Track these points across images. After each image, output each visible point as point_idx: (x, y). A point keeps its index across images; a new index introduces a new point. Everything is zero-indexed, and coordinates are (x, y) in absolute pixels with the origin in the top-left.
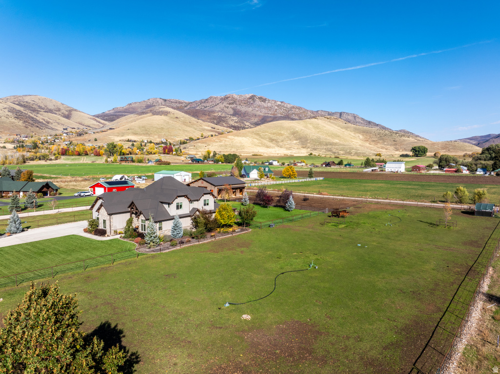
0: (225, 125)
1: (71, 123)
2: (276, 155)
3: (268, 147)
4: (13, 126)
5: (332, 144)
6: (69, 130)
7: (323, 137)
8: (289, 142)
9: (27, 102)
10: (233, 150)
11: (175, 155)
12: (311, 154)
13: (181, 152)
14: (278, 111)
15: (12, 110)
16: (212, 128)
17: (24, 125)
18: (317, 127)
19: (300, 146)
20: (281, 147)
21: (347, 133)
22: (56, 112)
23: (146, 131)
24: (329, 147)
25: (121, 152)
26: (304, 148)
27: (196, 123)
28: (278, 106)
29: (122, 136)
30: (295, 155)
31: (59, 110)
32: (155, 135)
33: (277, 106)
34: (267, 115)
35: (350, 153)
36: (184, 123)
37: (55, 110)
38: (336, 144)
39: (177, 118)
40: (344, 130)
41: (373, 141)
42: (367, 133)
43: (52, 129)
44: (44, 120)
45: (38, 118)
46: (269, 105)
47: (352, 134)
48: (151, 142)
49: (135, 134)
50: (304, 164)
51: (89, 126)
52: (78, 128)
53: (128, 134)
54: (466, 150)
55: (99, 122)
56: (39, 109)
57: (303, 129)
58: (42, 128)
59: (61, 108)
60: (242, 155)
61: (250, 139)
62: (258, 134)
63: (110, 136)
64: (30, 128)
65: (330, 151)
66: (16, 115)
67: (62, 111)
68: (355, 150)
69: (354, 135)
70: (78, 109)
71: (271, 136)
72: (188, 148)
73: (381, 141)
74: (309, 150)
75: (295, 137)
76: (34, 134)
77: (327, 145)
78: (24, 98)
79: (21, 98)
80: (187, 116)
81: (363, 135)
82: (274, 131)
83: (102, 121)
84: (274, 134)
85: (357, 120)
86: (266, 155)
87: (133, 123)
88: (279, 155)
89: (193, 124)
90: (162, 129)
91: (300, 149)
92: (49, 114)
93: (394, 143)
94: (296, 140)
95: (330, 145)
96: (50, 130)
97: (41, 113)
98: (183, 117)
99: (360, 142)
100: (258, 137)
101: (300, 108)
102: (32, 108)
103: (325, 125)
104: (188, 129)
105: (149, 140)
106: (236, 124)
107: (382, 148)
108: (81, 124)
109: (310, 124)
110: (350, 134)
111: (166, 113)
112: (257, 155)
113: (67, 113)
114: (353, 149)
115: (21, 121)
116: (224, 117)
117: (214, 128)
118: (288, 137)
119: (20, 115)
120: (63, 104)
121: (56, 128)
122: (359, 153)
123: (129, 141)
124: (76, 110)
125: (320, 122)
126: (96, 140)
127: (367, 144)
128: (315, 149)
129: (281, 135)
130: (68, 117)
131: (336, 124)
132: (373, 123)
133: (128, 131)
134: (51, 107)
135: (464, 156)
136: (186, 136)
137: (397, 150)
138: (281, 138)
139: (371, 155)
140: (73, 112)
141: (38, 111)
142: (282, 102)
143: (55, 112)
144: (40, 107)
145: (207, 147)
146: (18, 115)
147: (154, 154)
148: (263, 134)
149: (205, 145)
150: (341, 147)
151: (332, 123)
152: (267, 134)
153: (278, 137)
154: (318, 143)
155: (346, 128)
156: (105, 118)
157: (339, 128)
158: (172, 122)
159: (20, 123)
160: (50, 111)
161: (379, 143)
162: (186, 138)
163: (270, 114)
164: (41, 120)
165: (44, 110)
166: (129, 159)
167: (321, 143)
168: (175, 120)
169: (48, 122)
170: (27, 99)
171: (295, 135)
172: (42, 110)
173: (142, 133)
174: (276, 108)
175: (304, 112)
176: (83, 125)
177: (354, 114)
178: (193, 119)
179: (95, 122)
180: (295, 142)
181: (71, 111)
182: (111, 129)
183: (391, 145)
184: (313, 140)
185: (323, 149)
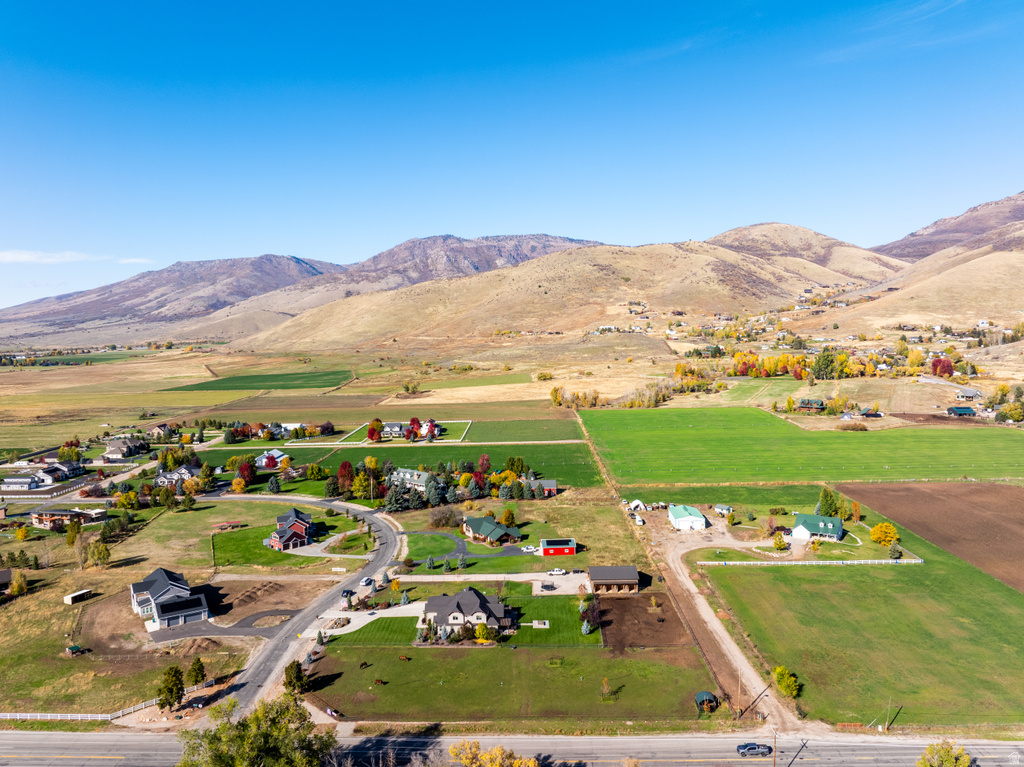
4: (713, 298)
6: (817, 290)
9: (753, 240)
15: (719, 266)
17: (731, 294)
22: (803, 253)
31: (809, 247)
37: (801, 249)
44: (774, 275)
51: (861, 277)
55: (886, 265)
56: (772, 252)
58: (762, 295)
59: (814, 242)
64: (740, 298)
67: (814, 250)
70: (846, 240)
78: (752, 231)
79: (746, 232)
83: (894, 262)
92: (789, 258)
102: (761, 250)
108: (847, 274)
113: (822, 252)
115: (728, 287)
123: (901, 328)
124: (841, 244)
126: (835, 327)
130: (822, 260)
134: (795, 243)
140: (836, 251)
141: (770, 255)
143: (800, 252)
144: (775, 247)
156: (908, 250)
160: (793, 252)
165: (781, 252)
170: (756, 234)
172: (777, 253)
176: (851, 276)
179: (877, 265)
181: (832, 245)
182: (890, 289)
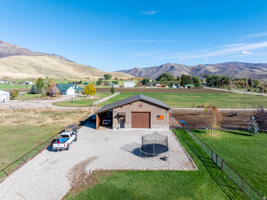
2: (22, 78)
3: (14, 72)
5: (58, 71)
7: (51, 67)
8: (29, 69)
18: (45, 61)
19: (37, 72)
20: (23, 73)
21: (63, 66)
24: (58, 73)
26: (40, 73)
28: (12, 47)
35: (71, 77)
38: (61, 72)
40: (61, 64)
41: (79, 71)
42: (75, 66)
47: (66, 66)
54: (126, 77)
57: (37, 61)
62: (4, 63)
65: (58, 75)
68: (74, 75)
69: (68, 67)
71: (15, 65)
73: (83, 71)
74: (44, 75)
77: (55, 72)
81: (73, 67)
82: (17, 62)
84: (17, 64)
86: (15, 78)
88: (24, 78)
91: (37, 74)
93: (90, 72)
94: (34, 68)
99: (73, 71)
100: (4, 65)
103: (50, 60)
107: (86, 75)
109: (41, 59)
112: (7, 78)
114: (72, 75)
118: (27, 66)
122: (77, 77)
125: (46, 58)
127: (77, 72)
128: (48, 75)
129: (23, 65)
131: (56, 60)
135: (128, 79)
137: (94, 76)
138: (22, 67)
139: (83, 78)
148: (9, 63)
150: (65, 73)
151: (53, 59)
152: (11, 63)
153: (20, 66)
154: (49, 71)
155: (62, 63)
157: (58, 62)
161: (82, 72)
163: (6, 51)
167: (51, 71)
171: (32, 65)
180: (33, 69)
183: (89, 73)
184: (45, 68)
185: (53, 74)
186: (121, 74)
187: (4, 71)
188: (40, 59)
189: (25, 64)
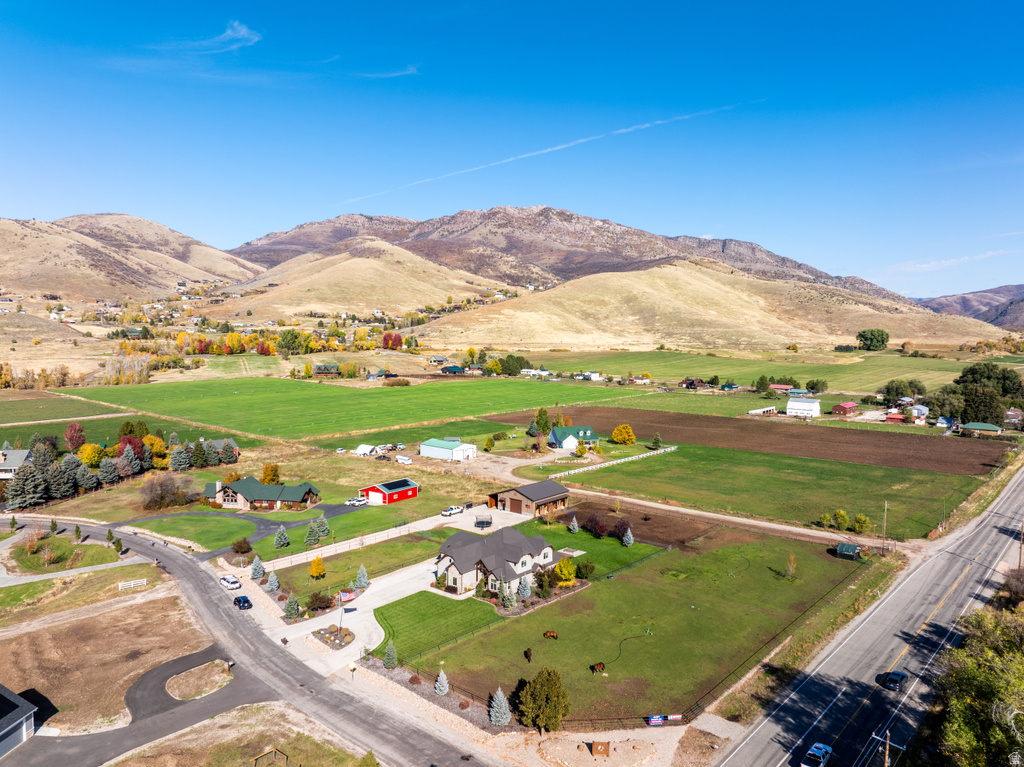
0: (491, 273)
1: (190, 270)
2: (595, 349)
3: (579, 331)
4: (88, 284)
5: (702, 324)
6: (190, 285)
7: (686, 308)
8: (619, 319)
9: (105, 229)
10: (514, 339)
11: (406, 352)
12: (662, 347)
13: (417, 346)
14: (596, 240)
15: (84, 250)
16: (467, 282)
17: (108, 280)
18: (674, 285)
19: (641, 328)
20: (604, 331)
21: (734, 294)
22: (161, 248)
23: (343, 294)
24: (698, 329)
25: (307, 346)
26: (648, 331)
27: (436, 273)
28: (598, 229)
29: (299, 305)
30: (633, 349)
31: (166, 243)
32: (361, 301)
33: (594, 229)
34: (574, 249)
35: (737, 344)
36: (413, 273)
37: (159, 244)
38: (710, 324)
39: (398, 262)
40: (727, 288)
41: (786, 312)
42: (775, 294)
43: (159, 285)
44: (141, 266)
45: (129, 264)
46: (579, 227)
47: (744, 296)
48: (354, 318)
49: (322, 299)
50: (647, 381)
51: (225, 276)
52: (206, 282)
53: (309, 300)
55: (244, 267)
56: (129, 243)
57: (648, 290)
58: (140, 284)
59: (170, 238)
60: (531, 350)
61: (545, 316)
62: (559, 304)
63: (276, 306)
64: (119, 285)
65: (698, 338)
66: (93, 260)
67: (172, 246)
68: (748, 335)
69: (747, 299)
70: (203, 241)
71: (586, 307)
72: (428, 335)
73: (800, 313)
74: (658, 335)
75: (631, 308)
76: (127, 297)
77: (692, 325)
78: (100, 219)
79: (93, 221)
80: (418, 259)
81: (766, 298)
82: (591, 296)
83: (249, 264)
84: (590, 302)
85: (759, 255)
86: (577, 350)
87: (317, 276)
88: (601, 349)
89: (431, 276)
90: (373, 288)
91: (640, 333)
92: (148, 251)
93: (827, 316)
94: (634, 314)
95: (700, 325)
96: (155, 289)
97: (132, 250)
98: (411, 261)
99: (759, 315)
100: (558, 310)
101: (641, 233)
102: (116, 240)
103: (690, 280)
104: (423, 286)
105: (351, 313)
106: (513, 271)
107: (803, 327)
108: (210, 272)
109: (661, 278)
110: (740, 298)
111: (377, 253)
112: (560, 351)
113: (181, 249)
114: (743, 334)
116: (489, 257)
117: (472, 283)
118: (617, 308)
119: (99, 261)
120: (173, 231)
121: (164, 282)
122: (755, 344)
123: (312, 315)
124: (198, 243)
125: (678, 272)
126: (249, 314)
127: (773, 319)
128: (670, 335)
129: (603, 303)
130: (183, 256)
131: (712, 276)
132: (791, 261)
133: (309, 293)
134: (152, 238)
135: (961, 349)
136: (420, 302)
137: (832, 332)
138: (604, 311)
139: (777, 347)
140: (194, 248)
141: (127, 246)
142: (604, 221)
143: (158, 247)
144: (129, 238)
145: (465, 334)
146: (97, 260)
147: (368, 349)
148: (571, 302)
149: (460, 330)
150: (721, 330)
151: (704, 273)
153: (598, 308)
154: (677, 322)
155: (733, 284)
156: (254, 256)
157: (718, 284)
158: (389, 272)
159: (100, 276)
160: (151, 246)
161: (796, 315)
162: (420, 307)
163: (581, 246)
164: (136, 267)
165: (139, 245)
166: (332, 371)
167: (681, 322)
168: (396, 267)
169: (149, 271)
170: (105, 222)
171: (631, 303)
172: (134, 245)
173: (334, 297)
174: (593, 233)
175: (649, 242)
176: (214, 274)
177: (751, 244)
178: (431, 265)
179: (236, 266)
180: (631, 318)
181: (188, 244)
182: (271, 285)
183: (821, 321)
184: (665, 314)
185: (685, 334)
186: (948, 324)
187: (555, 328)
188: (658, 281)
189: (613, 301)
